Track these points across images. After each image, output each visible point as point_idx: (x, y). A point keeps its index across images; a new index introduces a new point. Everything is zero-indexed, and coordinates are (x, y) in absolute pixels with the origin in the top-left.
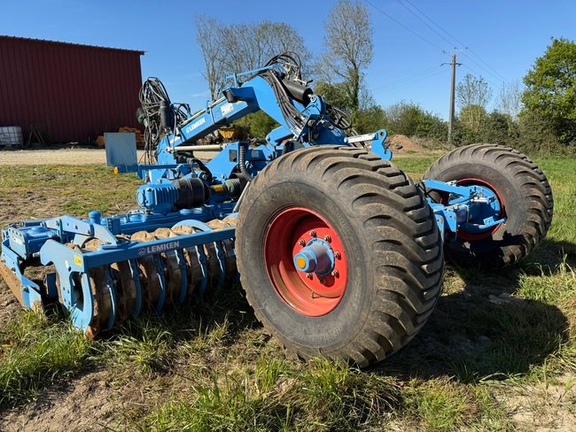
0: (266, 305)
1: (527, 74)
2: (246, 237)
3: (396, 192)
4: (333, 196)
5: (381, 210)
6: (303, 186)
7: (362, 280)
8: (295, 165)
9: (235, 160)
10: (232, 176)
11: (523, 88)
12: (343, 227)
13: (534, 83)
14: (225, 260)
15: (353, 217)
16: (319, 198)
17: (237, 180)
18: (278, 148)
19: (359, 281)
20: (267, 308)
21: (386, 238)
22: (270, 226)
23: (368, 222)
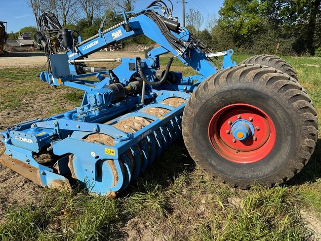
0: (211, 160)
1: (220, 9)
4: (275, 97)
5: (304, 104)
8: (242, 79)
9: (134, 70)
11: (218, 17)
12: (280, 114)
13: (224, 15)
19: (289, 143)
20: (212, 162)
21: (309, 119)
22: (214, 115)
23: (298, 111)
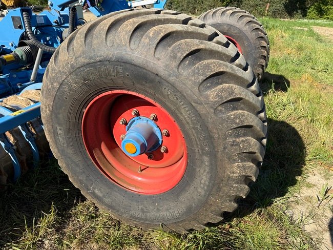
2: (57, 125)
3: (237, 65)
4: (172, 79)
5: (233, 92)
6: (128, 66)
7: (211, 169)
8: (111, 36)
9: (20, 27)
10: (21, 44)
12: (185, 114)
14: (36, 142)
15: (201, 104)
16: (152, 81)
17: (28, 48)
18: (62, 13)
19: (207, 169)
21: (241, 125)
22: (85, 111)
23: (220, 108)
